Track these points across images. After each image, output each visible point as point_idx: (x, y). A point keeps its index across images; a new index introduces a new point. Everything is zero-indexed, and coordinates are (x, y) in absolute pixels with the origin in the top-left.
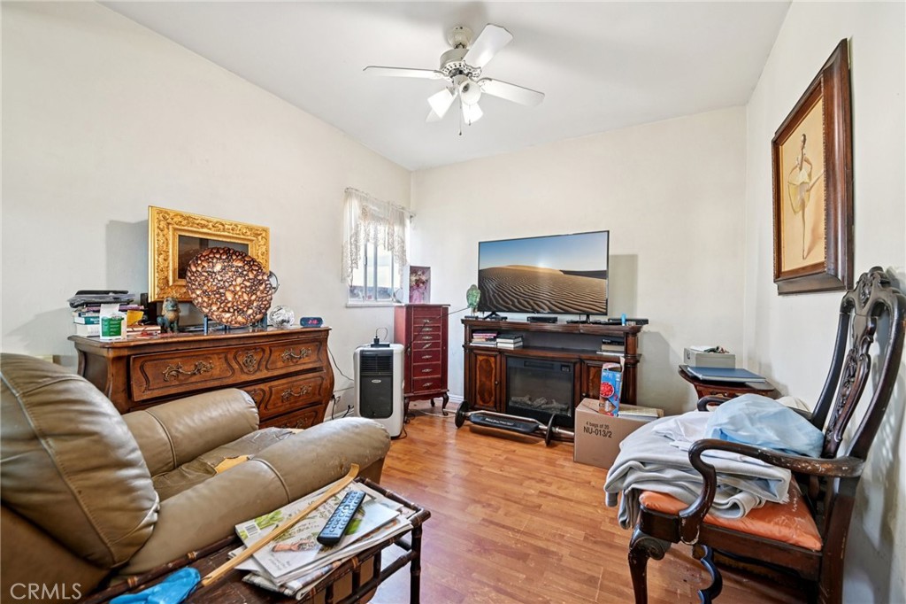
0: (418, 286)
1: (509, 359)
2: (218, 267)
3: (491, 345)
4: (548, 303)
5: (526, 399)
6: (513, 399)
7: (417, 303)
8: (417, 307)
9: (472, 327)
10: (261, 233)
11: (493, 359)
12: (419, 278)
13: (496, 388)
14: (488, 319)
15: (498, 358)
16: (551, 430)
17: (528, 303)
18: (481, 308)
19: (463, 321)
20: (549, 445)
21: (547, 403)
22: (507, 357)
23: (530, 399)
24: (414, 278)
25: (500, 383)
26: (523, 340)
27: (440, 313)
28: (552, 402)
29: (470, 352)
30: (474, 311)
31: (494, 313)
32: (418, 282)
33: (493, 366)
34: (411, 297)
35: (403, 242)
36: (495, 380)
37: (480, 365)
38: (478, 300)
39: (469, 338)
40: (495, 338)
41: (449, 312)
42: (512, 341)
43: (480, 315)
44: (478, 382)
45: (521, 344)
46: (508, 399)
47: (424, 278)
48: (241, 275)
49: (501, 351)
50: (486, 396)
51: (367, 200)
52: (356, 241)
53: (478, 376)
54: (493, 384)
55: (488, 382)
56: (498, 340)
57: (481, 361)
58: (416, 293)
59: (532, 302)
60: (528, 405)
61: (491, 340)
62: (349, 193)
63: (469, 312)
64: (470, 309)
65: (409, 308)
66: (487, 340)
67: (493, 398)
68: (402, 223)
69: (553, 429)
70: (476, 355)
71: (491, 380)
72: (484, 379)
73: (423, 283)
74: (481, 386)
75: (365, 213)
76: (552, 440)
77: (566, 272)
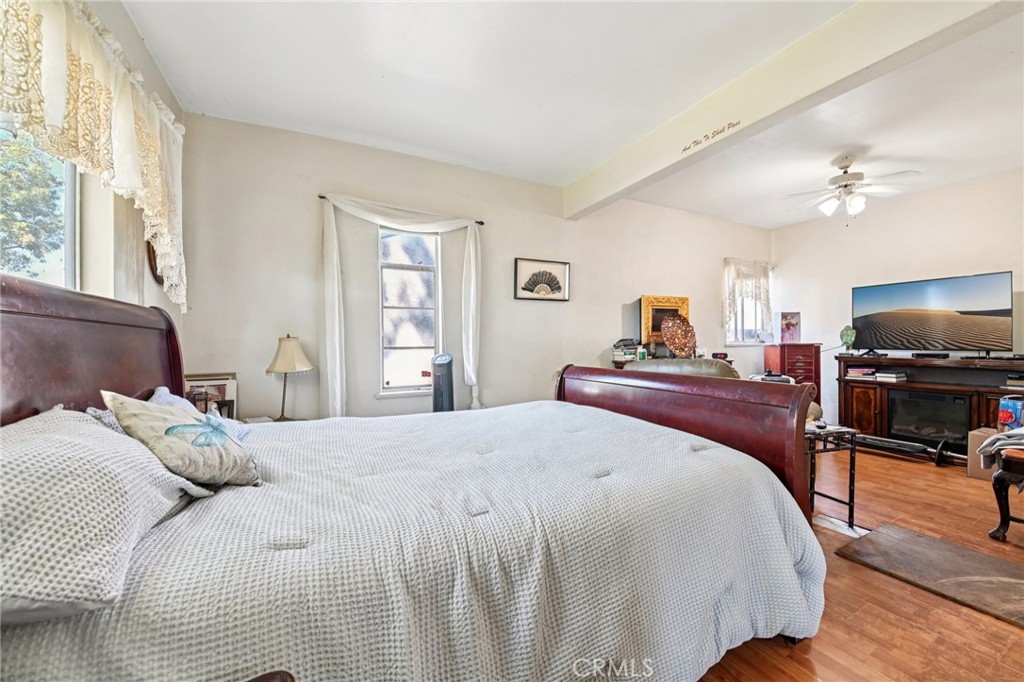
0: (789, 328)
1: (890, 391)
2: (670, 324)
3: (870, 378)
4: (942, 342)
5: (912, 428)
6: (896, 427)
7: (788, 342)
8: (789, 346)
9: (846, 363)
10: (684, 301)
11: (872, 391)
12: (790, 322)
13: (875, 418)
14: (865, 356)
15: (878, 390)
16: (940, 454)
17: (919, 342)
18: (856, 346)
19: (836, 358)
20: (939, 464)
21: (937, 432)
22: (888, 389)
23: (916, 428)
24: (784, 323)
25: (881, 412)
26: (907, 375)
27: (813, 351)
28: (943, 432)
29: (845, 385)
30: (848, 348)
31: (871, 350)
32: (788, 326)
33: (872, 397)
34: (782, 338)
35: (768, 292)
36: (875, 409)
37: (858, 397)
38: (853, 339)
39: (843, 372)
40: (873, 373)
41: (822, 349)
42: (894, 376)
43: (856, 353)
44: (855, 411)
45: (905, 379)
46: (890, 427)
47: (793, 322)
48: (680, 328)
49: (882, 384)
50: (865, 424)
51: (739, 264)
52: (734, 296)
53: (855, 406)
54: (872, 414)
55: (866, 412)
56: (877, 375)
57: (858, 393)
58: (787, 335)
59: (923, 342)
60: (914, 433)
61: (869, 374)
62: (726, 262)
63: (843, 350)
64: (845, 347)
65: (783, 347)
66: (864, 374)
67: (872, 426)
68: (766, 275)
69: (944, 452)
70: (853, 387)
71: (870, 410)
72: (861, 409)
73: (793, 325)
74: (857, 415)
75: (739, 275)
76: (942, 461)
77: (962, 313)
